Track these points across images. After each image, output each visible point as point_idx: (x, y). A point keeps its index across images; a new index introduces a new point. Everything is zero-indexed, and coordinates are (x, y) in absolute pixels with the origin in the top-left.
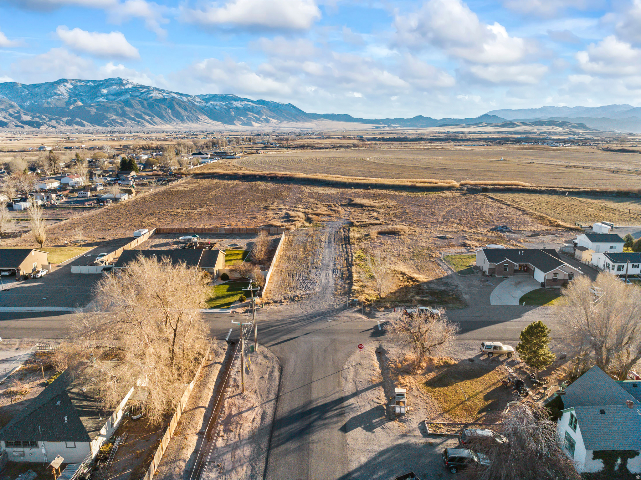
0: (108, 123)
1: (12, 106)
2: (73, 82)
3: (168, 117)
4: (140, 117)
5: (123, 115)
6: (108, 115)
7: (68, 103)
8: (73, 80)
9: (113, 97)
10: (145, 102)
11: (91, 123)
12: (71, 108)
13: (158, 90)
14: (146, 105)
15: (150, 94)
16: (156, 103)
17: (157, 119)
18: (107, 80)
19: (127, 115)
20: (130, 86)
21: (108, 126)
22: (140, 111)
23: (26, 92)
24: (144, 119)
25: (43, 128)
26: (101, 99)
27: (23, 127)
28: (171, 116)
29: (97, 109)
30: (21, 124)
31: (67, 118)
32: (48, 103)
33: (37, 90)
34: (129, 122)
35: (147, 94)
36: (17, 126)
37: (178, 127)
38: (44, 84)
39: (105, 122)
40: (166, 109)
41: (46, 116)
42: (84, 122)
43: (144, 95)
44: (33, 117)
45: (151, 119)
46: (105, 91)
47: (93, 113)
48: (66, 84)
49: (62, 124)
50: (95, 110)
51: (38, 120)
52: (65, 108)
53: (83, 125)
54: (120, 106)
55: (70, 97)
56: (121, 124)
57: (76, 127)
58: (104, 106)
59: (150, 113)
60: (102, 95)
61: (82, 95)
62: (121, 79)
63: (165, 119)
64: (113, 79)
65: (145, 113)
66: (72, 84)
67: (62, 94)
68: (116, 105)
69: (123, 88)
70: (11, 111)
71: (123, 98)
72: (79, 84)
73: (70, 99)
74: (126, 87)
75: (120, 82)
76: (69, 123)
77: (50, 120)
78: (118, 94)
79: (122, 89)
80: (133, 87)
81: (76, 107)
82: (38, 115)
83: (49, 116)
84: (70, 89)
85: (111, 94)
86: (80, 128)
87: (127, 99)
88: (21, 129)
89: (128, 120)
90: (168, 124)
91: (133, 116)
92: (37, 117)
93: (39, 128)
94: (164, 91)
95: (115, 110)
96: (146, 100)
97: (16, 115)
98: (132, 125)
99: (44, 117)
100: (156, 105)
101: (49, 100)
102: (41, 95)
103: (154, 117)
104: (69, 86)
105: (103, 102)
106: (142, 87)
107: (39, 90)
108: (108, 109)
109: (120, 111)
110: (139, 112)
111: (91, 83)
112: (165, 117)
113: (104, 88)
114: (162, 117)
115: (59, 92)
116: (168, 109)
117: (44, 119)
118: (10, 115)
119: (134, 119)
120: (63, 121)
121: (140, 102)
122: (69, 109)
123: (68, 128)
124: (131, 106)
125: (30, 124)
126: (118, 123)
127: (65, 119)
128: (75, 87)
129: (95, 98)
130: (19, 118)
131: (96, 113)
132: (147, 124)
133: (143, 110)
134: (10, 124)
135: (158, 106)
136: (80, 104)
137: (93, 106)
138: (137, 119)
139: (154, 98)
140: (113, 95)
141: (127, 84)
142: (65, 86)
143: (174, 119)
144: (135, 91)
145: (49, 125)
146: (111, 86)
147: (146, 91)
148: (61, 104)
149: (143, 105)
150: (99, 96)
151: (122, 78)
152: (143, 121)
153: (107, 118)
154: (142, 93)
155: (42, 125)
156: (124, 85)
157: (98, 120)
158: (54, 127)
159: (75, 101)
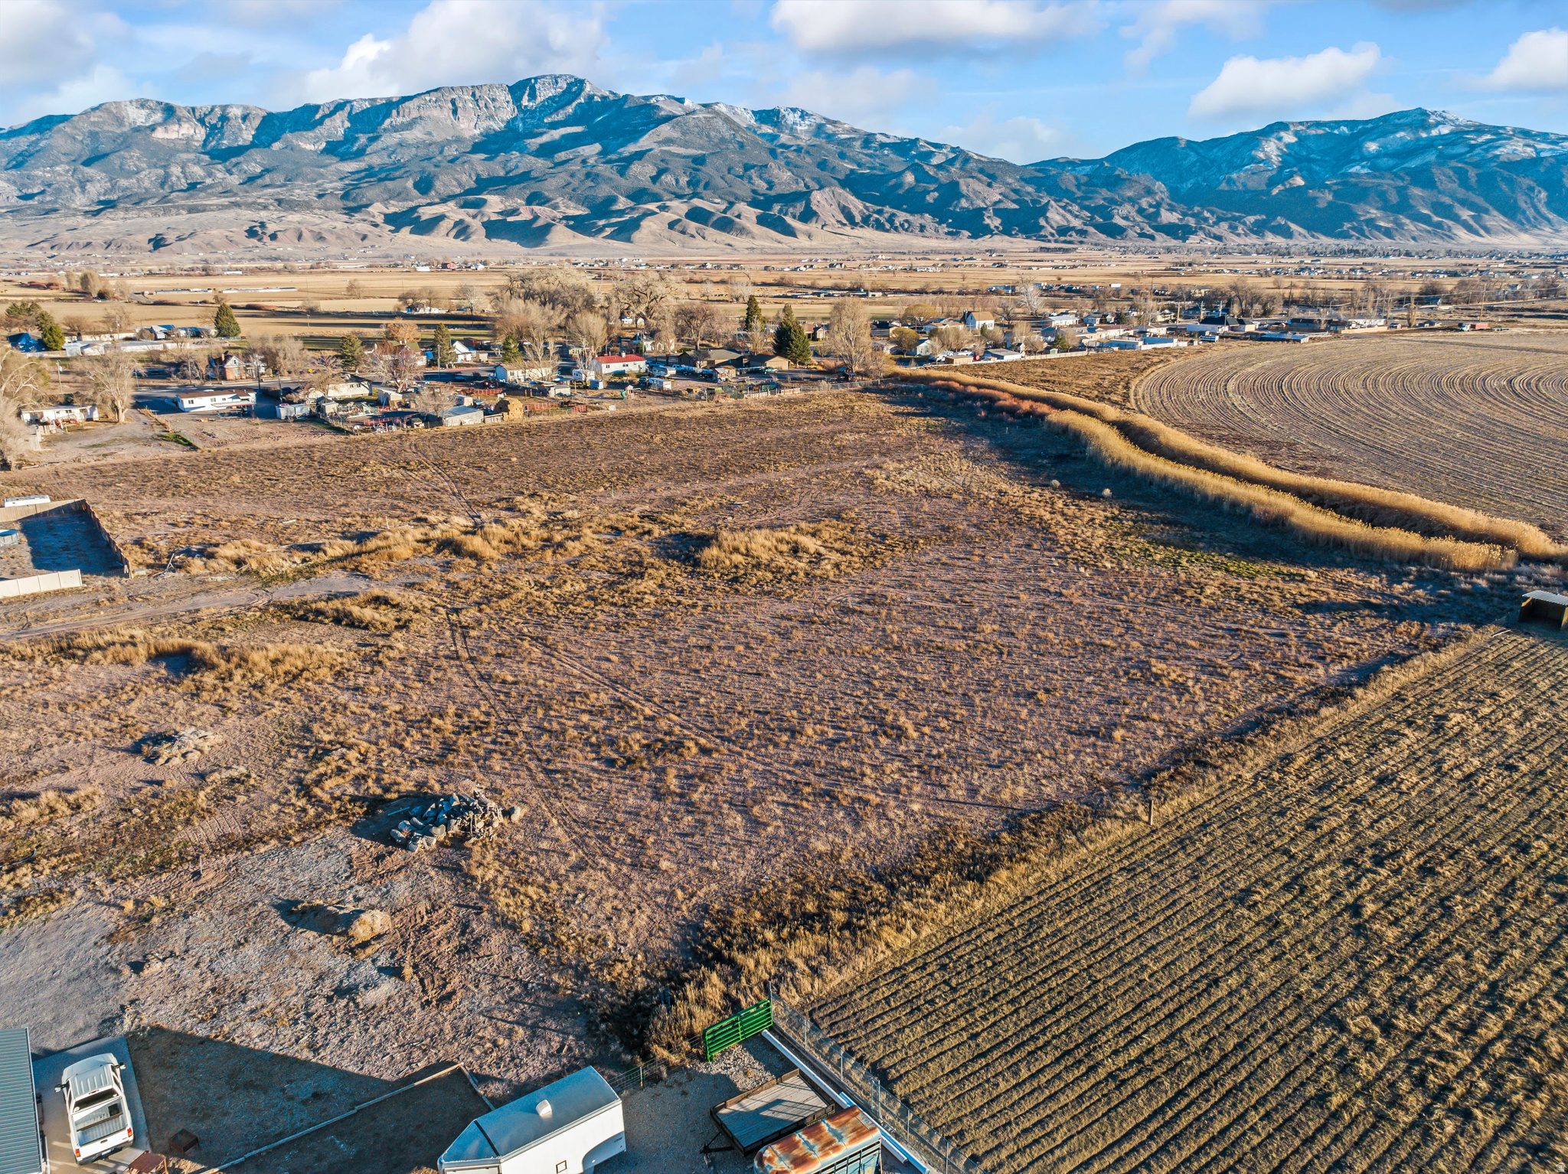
0: (1353, 228)
1: (1149, 192)
2: (1300, 128)
3: (1530, 213)
4: (1447, 212)
5: (1403, 207)
6: (1359, 209)
7: (1272, 182)
8: (1301, 123)
9: (1391, 162)
10: (1472, 173)
11: (1309, 229)
12: (1275, 191)
13: (1526, 134)
14: (1473, 180)
15: (1498, 147)
16: (1506, 173)
17: (1495, 219)
18: (1385, 119)
19: (1412, 207)
20: (1445, 130)
21: (1350, 237)
22: (1452, 197)
23: (1193, 157)
24: (1457, 219)
25: (1193, 241)
26: (1354, 169)
27: (1152, 238)
28: (1544, 210)
29: (1336, 194)
30: (1152, 231)
31: (1258, 217)
32: (1229, 181)
33: (1216, 153)
34: (1410, 225)
35: (1487, 150)
36: (1142, 235)
37: (1556, 241)
38: (1233, 137)
39: (1347, 226)
40: (1532, 189)
41: (1212, 213)
42: (1294, 227)
43: (1478, 150)
44: (1184, 215)
45: (1476, 219)
46: (1372, 147)
47: (1322, 205)
48: (1282, 134)
49: (1240, 231)
50: (1330, 197)
51: (1192, 222)
52: (1262, 192)
53: (1288, 234)
54: (1400, 183)
55: (1284, 164)
56: (1388, 233)
57: (1270, 238)
58: (1356, 185)
59: (1480, 201)
60: (1363, 158)
61: (1314, 161)
62: (1424, 113)
63: (1520, 217)
64: (1402, 115)
65: (1465, 203)
66: (1296, 134)
67: (1267, 160)
68: (1387, 183)
69: (1424, 135)
70: (1144, 203)
71: (1413, 164)
72: (1312, 132)
73: (1281, 169)
74: (1434, 132)
75: (1419, 119)
76: (1258, 229)
77: (1220, 220)
78: (1407, 152)
79: (1419, 139)
80: (1452, 133)
81: (1286, 190)
82: (1196, 209)
83: (1219, 211)
84: (1288, 145)
85: (1386, 155)
86: (1280, 241)
87: (1427, 164)
88: (1147, 242)
89: (1407, 221)
90: (1526, 231)
91: (1426, 212)
92: (1193, 215)
93: (1184, 239)
94: (1544, 137)
95: (1382, 195)
96: (1476, 165)
97: (1152, 210)
98: (1416, 233)
99: (1206, 214)
100: (1504, 179)
101: (1234, 176)
102: (1220, 165)
103: (1487, 212)
104: (1289, 138)
105: (1357, 175)
106: (1480, 130)
107: (1220, 154)
108: (1361, 194)
109: (1394, 198)
110: (1447, 200)
111: (1344, 129)
112: (1524, 212)
113: (1373, 140)
114: (1511, 211)
115: (1261, 155)
116: (1537, 189)
117: (1206, 220)
118: (1141, 211)
119: (1426, 220)
120: (1244, 224)
121: (1455, 170)
122: (1269, 193)
123: (1253, 239)
124: (1429, 183)
125: (1170, 230)
126: (1379, 228)
127: (1251, 219)
128: (1302, 139)
129: (1341, 167)
130: (1152, 218)
131: (1330, 203)
132: (1462, 234)
133: (1461, 193)
134: (1131, 233)
135: (1510, 182)
136: (1299, 181)
137: (1328, 187)
138: (1436, 219)
139: (1502, 159)
140: (1391, 156)
141: (1438, 124)
142: (1280, 139)
143: (1551, 216)
144: (1454, 144)
145: (1208, 235)
146: (1393, 133)
147: (1488, 141)
148: (1257, 183)
149: (1464, 182)
150: (1354, 161)
151: (1429, 109)
152: (1450, 223)
153: (1352, 216)
154: (1473, 147)
155: (1194, 232)
156: (1427, 127)
157: (1327, 222)
158: (1219, 238)
159: (1291, 175)
